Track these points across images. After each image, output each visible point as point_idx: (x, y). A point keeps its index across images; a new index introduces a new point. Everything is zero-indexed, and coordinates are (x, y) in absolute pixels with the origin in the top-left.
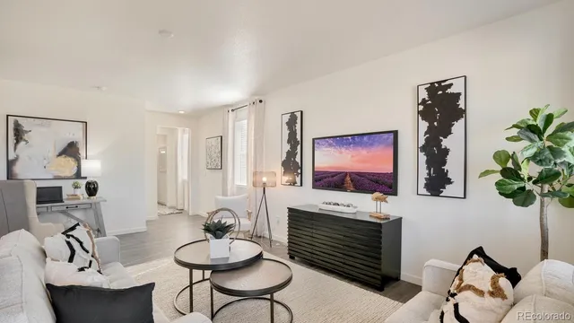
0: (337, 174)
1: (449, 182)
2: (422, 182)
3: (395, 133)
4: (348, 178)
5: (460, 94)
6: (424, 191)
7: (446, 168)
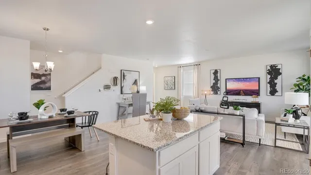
0: (237, 90)
1: (277, 92)
2: (269, 92)
3: (259, 78)
4: (242, 91)
5: (280, 69)
6: (269, 94)
7: (276, 88)
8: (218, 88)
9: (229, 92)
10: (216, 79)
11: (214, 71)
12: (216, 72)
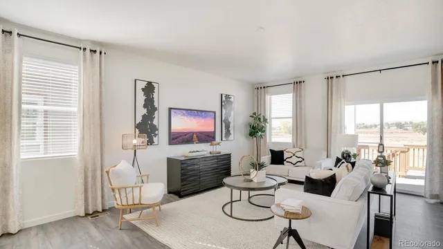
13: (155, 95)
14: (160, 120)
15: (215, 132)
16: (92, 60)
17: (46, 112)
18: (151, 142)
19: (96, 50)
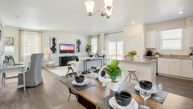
8: (55, 49)
9: (61, 52)
10: (54, 44)
11: (53, 38)
12: (54, 40)
13: (56, 41)
14: (57, 47)
15: (74, 50)
16: (40, 34)
17: (30, 46)
18: (54, 52)
19: (40, 32)
